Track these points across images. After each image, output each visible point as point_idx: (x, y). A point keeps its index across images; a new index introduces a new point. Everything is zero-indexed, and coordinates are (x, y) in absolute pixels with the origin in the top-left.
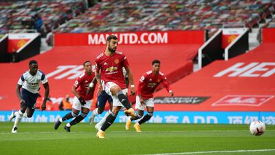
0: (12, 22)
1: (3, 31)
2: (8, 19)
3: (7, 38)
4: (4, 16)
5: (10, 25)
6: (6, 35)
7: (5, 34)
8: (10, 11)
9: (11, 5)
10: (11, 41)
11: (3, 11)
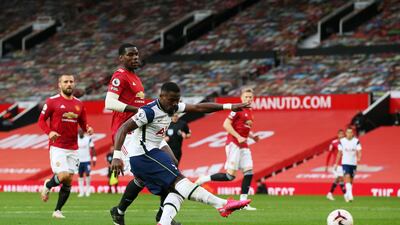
0: (395, 77)
1: (384, 88)
2: (390, 73)
3: (389, 96)
4: (386, 70)
5: (393, 81)
6: (388, 93)
7: (386, 91)
8: (392, 64)
9: (393, 57)
10: (394, 100)
11: (384, 64)
